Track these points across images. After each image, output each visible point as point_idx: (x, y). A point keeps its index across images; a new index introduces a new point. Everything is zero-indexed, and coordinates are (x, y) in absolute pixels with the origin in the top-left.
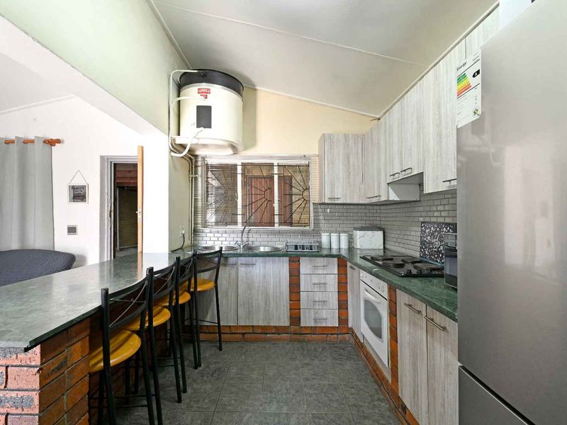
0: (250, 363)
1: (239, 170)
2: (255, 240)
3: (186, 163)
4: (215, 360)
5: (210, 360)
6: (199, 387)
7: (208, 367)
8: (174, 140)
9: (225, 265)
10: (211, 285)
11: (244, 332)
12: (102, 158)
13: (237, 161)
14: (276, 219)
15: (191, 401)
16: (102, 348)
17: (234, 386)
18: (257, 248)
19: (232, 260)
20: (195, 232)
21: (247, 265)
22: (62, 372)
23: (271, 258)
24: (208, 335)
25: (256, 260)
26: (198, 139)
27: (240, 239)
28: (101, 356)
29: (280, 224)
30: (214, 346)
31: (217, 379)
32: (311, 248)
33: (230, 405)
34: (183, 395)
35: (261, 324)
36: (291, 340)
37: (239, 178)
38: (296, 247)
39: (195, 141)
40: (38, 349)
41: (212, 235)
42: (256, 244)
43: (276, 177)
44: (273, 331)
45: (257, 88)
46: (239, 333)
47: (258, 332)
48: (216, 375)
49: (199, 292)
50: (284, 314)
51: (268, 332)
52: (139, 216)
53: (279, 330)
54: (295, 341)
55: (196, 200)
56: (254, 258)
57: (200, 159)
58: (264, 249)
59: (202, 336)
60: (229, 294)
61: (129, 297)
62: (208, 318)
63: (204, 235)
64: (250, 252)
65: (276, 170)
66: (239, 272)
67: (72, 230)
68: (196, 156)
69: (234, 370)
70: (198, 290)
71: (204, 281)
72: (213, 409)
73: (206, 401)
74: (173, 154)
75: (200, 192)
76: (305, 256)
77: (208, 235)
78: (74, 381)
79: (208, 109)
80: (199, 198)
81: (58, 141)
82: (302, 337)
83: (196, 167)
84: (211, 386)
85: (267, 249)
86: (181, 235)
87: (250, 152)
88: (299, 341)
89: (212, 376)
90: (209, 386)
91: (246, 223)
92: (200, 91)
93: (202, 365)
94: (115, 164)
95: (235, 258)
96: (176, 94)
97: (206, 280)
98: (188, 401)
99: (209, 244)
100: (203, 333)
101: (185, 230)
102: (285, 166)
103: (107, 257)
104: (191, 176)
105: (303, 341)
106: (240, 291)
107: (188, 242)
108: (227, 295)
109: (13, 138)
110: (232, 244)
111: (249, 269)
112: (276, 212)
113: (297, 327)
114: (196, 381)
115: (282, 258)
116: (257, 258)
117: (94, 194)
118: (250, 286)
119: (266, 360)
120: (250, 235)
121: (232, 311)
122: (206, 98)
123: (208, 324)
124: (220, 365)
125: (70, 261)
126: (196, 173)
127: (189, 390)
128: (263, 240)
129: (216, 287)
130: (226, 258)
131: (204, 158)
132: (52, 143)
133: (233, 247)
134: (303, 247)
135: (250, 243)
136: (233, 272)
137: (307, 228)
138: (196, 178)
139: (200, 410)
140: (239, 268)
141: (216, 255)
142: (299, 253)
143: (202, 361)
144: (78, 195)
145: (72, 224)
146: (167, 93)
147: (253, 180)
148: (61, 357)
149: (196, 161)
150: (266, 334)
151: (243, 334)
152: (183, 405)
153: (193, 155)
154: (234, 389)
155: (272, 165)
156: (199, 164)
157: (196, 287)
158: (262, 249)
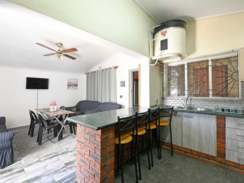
0: (187, 168)
1: (186, 67)
2: (195, 104)
3: (158, 68)
4: (168, 159)
5: (166, 158)
6: (159, 167)
7: (165, 161)
8: (152, 58)
9: (175, 115)
10: (168, 124)
11: (186, 151)
12: (129, 70)
13: (185, 62)
14: (211, 93)
15: (154, 171)
16: (118, 138)
17: (175, 174)
18: (196, 108)
19: (179, 113)
20: (163, 99)
21: (188, 117)
22: (106, 140)
23: (203, 115)
24: (167, 147)
25: (193, 115)
26: (162, 56)
27: (186, 103)
28: (118, 140)
29: (213, 95)
30: (170, 153)
31: (168, 168)
32: (236, 111)
33: (171, 181)
34: (151, 168)
35: (196, 150)
36: (218, 166)
37: (186, 71)
38: (223, 110)
39: (160, 57)
40: (100, 130)
41: (171, 100)
42: (196, 106)
43: (210, 68)
44: (205, 156)
45: (196, 19)
46: (183, 151)
47: (194, 154)
48: (168, 165)
49: (161, 126)
50: (212, 148)
51: (201, 155)
52: (139, 92)
53: (208, 157)
54: (221, 167)
55: (163, 84)
56: (192, 114)
57: (165, 65)
58: (201, 109)
59: (164, 147)
60: (178, 130)
61: (127, 121)
62: (167, 139)
63: (167, 100)
64: (191, 110)
65: (210, 63)
66: (183, 119)
67: (121, 97)
68: (163, 64)
69: (177, 167)
70: (161, 125)
71: (164, 121)
72: (163, 179)
73: (161, 174)
74: (151, 65)
75: (165, 80)
76: (230, 116)
77: (169, 100)
78: (110, 145)
79: (166, 41)
80: (165, 83)
81: (117, 67)
82: (226, 166)
83: (163, 68)
84: (164, 169)
85: (202, 110)
86: (156, 100)
87: (192, 56)
88: (224, 168)
89: (166, 165)
90: (163, 169)
91: (189, 95)
92: (162, 34)
93: (162, 159)
94: (133, 72)
95: (181, 113)
96: (152, 38)
97: (165, 121)
98: (153, 171)
99: (170, 104)
100: (165, 145)
101: (158, 97)
102: (217, 60)
103: (131, 106)
104: (160, 73)
105: (228, 169)
106: (184, 130)
107: (159, 103)
108: (176, 130)
109: (111, 67)
110: (181, 106)
111: (189, 119)
112: (211, 88)
113: (223, 159)
114: (158, 164)
115: (211, 116)
116: (194, 114)
117: (127, 84)
118: (189, 128)
119: (197, 170)
120: (192, 102)
121: (179, 139)
122: (165, 35)
123: (167, 142)
124: (171, 162)
125: (120, 107)
126: (163, 71)
127: (154, 167)
128: (200, 105)
129: (170, 125)
130: (176, 112)
131: (167, 64)
132: (116, 68)
133: (181, 107)
134: (229, 110)
135: (192, 106)
136: (180, 119)
137: (237, 98)
138: (163, 74)
139: (157, 176)
140: (183, 118)
141: (170, 110)
142: (225, 114)
143: (162, 157)
144: (123, 84)
145: (121, 95)
146: (148, 39)
147: (198, 71)
148: (106, 135)
149: (163, 66)
150: (200, 156)
151: (186, 152)
152: (150, 171)
153: (161, 64)
154: (175, 176)
155: (207, 61)
156: (165, 67)
157: (159, 124)
158: (199, 109)
